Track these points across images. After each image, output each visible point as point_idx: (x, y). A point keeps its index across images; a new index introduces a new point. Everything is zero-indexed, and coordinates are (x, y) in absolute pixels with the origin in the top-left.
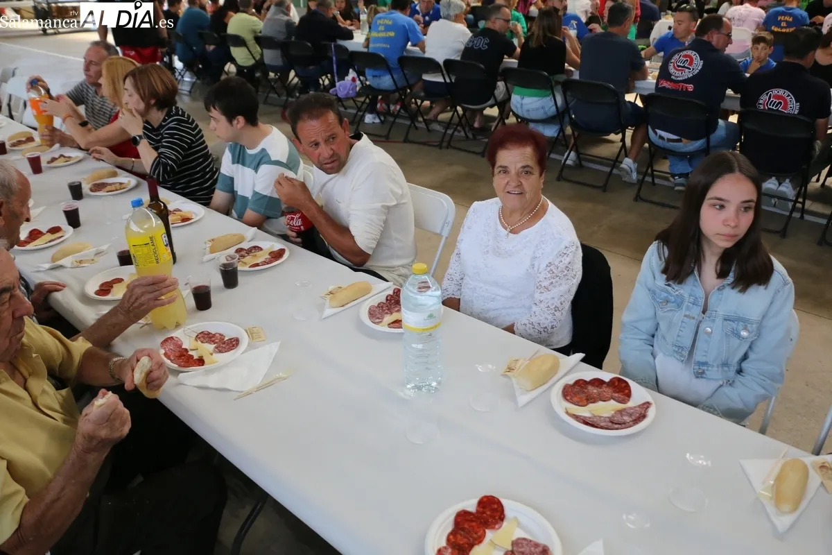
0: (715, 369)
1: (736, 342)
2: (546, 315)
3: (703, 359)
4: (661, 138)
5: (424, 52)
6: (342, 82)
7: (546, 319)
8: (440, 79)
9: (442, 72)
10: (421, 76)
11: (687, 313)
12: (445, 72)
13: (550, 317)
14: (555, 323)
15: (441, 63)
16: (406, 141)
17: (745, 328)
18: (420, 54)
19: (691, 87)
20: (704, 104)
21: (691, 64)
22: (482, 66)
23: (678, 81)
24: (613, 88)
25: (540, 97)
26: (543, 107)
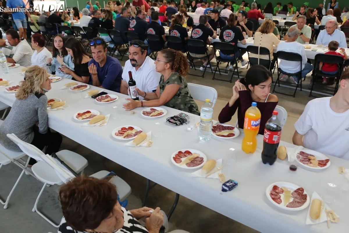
8: (83, 33)
19: (134, 29)
20: (137, 34)
21: (134, 23)
22: (92, 28)
23: (131, 28)
24: (119, 31)
25: (106, 35)
26: (107, 39)
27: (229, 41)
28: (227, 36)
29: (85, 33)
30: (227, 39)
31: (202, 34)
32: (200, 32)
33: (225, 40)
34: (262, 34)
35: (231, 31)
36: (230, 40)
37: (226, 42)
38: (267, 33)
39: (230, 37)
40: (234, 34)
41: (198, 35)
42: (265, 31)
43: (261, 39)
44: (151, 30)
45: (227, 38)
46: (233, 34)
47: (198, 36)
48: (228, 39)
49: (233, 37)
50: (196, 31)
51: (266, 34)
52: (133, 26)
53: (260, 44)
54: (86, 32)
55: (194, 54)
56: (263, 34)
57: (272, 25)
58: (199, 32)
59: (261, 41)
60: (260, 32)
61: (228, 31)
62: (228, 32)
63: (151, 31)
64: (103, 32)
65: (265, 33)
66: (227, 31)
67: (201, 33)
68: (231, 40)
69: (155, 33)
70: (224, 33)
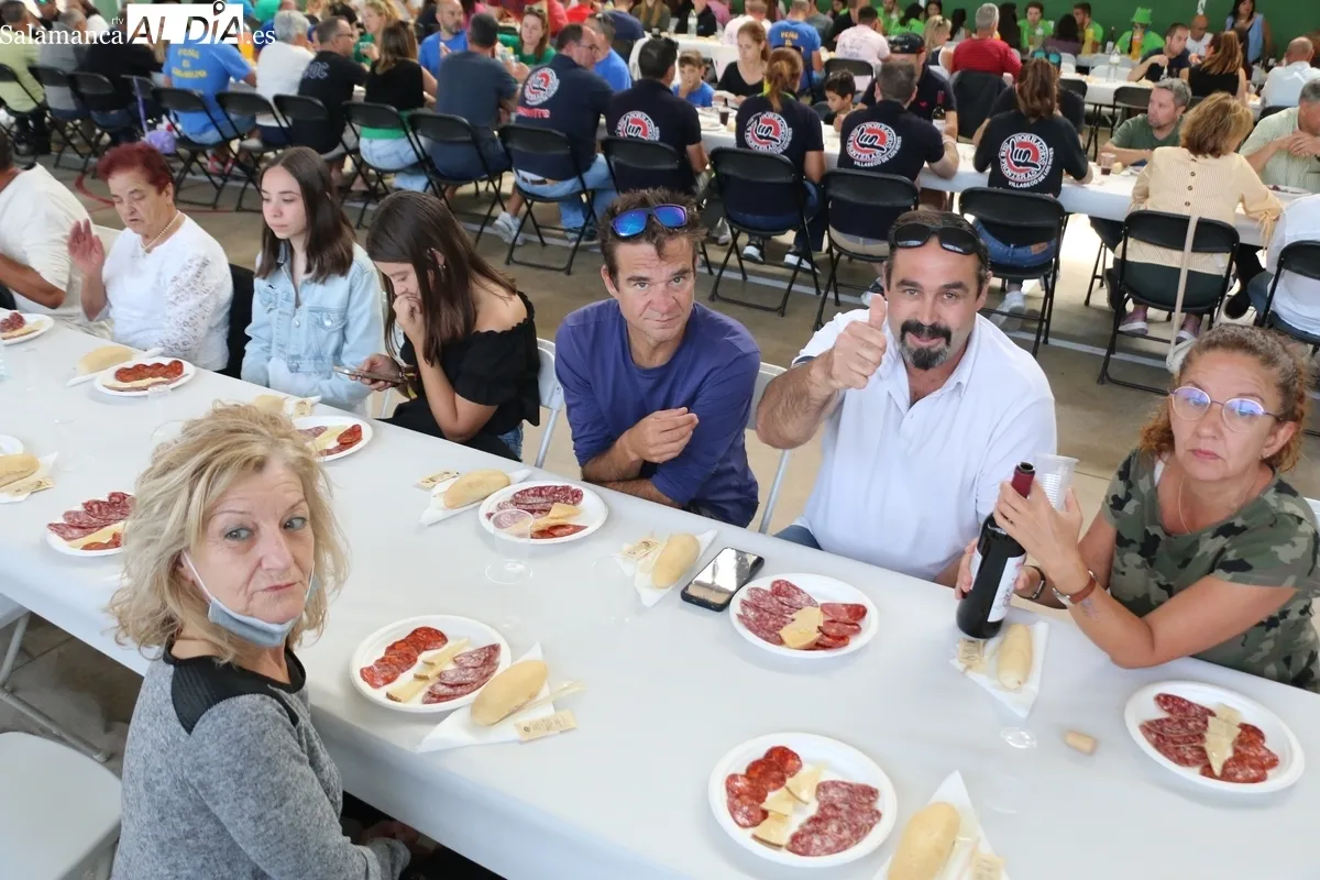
0: (307, 361)
1: (324, 333)
2: (175, 331)
3: (295, 353)
4: (524, 180)
5: (255, 86)
6: (153, 132)
7: (175, 335)
8: (274, 124)
9: (273, 112)
10: (254, 119)
11: (282, 309)
12: (278, 114)
13: (179, 333)
14: (187, 339)
15: (271, 101)
16: (239, 209)
17: (329, 318)
18: (248, 90)
19: (546, 113)
20: (563, 135)
21: (546, 85)
22: (319, 103)
23: (532, 107)
24: (465, 121)
25: (391, 137)
26: (397, 153)
27: (1028, 185)
28: (1017, 164)
29: (284, 125)
30: (1020, 176)
31: (898, 147)
32: (888, 138)
33: (1008, 180)
34: (1192, 156)
35: (1035, 137)
36: (1035, 182)
37: (1015, 189)
38: (1218, 156)
39: (1033, 169)
40: (1052, 153)
41: (878, 151)
42: (1210, 144)
43: (1191, 181)
44: (635, 121)
45: (1021, 171)
46: (1045, 153)
47: (879, 158)
48: (1023, 175)
49: (1049, 167)
50: (870, 131)
51: (1211, 160)
52: (546, 98)
53: (1188, 204)
54: (290, 120)
55: (861, 239)
56: (1200, 158)
57: (1241, 118)
58: (883, 140)
59: (1190, 188)
60: (1186, 151)
61: (1025, 140)
62: (1022, 144)
63: (639, 125)
64: (375, 120)
65: (1208, 155)
66: (1018, 138)
67: (892, 142)
68: (1040, 180)
69: (661, 134)
70: (1006, 148)
